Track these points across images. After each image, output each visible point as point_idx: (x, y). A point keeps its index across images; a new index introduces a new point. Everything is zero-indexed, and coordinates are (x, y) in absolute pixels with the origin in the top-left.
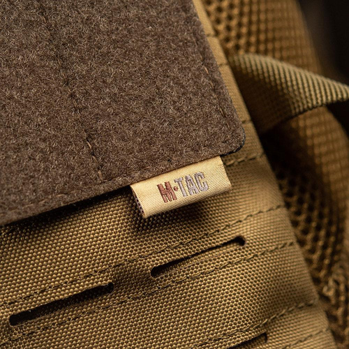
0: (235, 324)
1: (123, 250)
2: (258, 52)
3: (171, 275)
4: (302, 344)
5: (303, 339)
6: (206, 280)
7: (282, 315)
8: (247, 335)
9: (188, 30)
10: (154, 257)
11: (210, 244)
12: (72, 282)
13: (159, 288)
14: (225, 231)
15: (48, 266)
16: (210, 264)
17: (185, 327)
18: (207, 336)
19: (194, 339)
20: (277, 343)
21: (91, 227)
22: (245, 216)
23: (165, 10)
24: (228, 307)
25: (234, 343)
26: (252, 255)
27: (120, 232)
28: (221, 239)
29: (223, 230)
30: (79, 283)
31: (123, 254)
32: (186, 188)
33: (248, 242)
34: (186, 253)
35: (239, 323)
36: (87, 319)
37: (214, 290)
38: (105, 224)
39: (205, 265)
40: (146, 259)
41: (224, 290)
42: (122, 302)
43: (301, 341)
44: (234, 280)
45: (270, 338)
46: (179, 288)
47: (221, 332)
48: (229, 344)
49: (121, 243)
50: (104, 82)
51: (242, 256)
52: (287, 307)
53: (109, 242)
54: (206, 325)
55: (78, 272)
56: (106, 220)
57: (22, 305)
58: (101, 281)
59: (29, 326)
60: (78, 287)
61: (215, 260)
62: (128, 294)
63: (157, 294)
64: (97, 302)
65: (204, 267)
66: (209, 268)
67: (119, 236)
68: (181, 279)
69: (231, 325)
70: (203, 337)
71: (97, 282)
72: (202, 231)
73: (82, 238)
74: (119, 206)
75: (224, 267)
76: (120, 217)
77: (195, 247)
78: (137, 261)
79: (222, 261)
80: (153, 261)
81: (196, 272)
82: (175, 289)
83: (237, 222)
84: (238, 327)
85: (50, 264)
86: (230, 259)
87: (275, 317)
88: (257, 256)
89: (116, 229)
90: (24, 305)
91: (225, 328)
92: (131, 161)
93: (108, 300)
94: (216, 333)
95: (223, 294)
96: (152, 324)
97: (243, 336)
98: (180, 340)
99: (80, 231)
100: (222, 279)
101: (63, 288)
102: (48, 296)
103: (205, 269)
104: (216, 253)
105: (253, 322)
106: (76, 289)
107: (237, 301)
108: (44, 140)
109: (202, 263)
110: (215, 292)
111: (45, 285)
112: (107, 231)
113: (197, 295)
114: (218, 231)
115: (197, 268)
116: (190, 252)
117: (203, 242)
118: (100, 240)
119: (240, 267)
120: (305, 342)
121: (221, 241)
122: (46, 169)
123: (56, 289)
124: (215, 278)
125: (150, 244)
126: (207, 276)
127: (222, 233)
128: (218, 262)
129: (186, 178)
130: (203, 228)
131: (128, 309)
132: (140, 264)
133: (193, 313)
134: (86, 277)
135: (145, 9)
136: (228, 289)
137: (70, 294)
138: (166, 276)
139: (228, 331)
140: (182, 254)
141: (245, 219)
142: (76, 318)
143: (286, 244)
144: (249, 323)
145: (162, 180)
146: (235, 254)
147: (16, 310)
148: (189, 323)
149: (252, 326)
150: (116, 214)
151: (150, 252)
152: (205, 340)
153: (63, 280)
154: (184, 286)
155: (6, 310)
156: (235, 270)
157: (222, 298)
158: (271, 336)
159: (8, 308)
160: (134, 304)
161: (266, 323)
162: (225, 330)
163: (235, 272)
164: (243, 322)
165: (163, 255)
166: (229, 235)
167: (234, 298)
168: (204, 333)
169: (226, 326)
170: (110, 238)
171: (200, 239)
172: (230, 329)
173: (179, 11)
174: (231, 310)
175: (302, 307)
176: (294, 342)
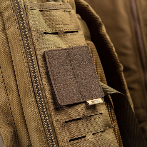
2: (101, 82)
33: (103, 114)
34: (94, 114)
36: (77, 123)
52: (108, 127)
55: (77, 115)
59: (68, 124)
62: (84, 120)
64: (79, 121)
70: (96, 129)
71: (80, 117)
74: (84, 104)
78: (86, 114)
80: (89, 115)
92: (87, 97)
102: (72, 118)
104: (98, 115)
125: (89, 111)
138: (91, 118)
143: (108, 116)
145: (92, 100)
147: (66, 120)
153: (74, 116)
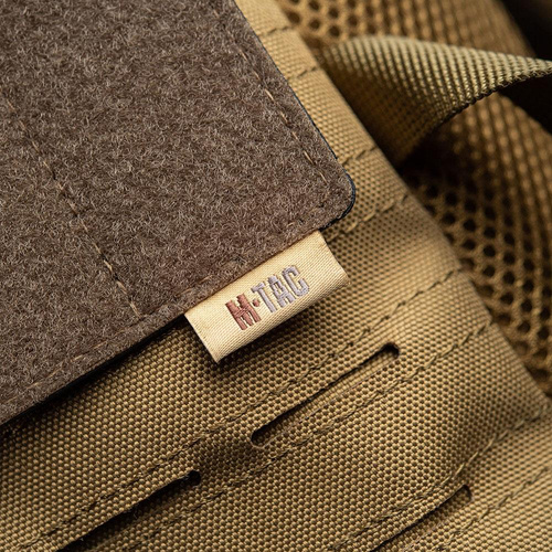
0: (407, 489)
1: (199, 416)
3: (286, 436)
4: (532, 487)
5: (534, 479)
6: (344, 430)
7: (490, 450)
8: (430, 501)
9: (227, 38)
10: (251, 416)
11: (341, 369)
12: (131, 483)
13: (273, 460)
14: (364, 340)
15: (91, 466)
16: (346, 403)
17: (328, 510)
18: (366, 517)
19: (347, 527)
20: (488, 497)
21: (141, 393)
22: (393, 307)
23: (182, 17)
24: (389, 465)
25: (411, 519)
26: (414, 370)
27: (187, 389)
28: (358, 355)
29: (360, 340)
30: (143, 483)
31: (199, 423)
32: (273, 298)
33: (403, 350)
34: (303, 395)
35: (413, 485)
36: (172, 532)
37: (362, 442)
38: (161, 383)
39: (339, 407)
40: (238, 423)
41: (377, 439)
42: (219, 495)
43: (530, 483)
44: (391, 419)
45: (476, 491)
46: (305, 451)
47: (386, 506)
48: (404, 522)
49: (193, 406)
50: (109, 159)
51: (397, 376)
52: (495, 435)
53: (173, 410)
54: (361, 500)
55: (138, 466)
56: (161, 376)
57: (67, 532)
58: (176, 473)
60: (143, 490)
61: (353, 394)
62: (226, 480)
63: (271, 469)
64: (180, 503)
65: (337, 410)
66: (346, 410)
67: (187, 396)
68: (304, 437)
69: (401, 492)
70: (360, 520)
71: (170, 476)
72: (323, 353)
73: (131, 413)
74: (177, 349)
75: (371, 402)
76: (182, 366)
77: (316, 382)
78: (224, 429)
79: (365, 393)
80: (251, 422)
81: (325, 421)
82: (298, 455)
83: (382, 320)
84: (413, 492)
85: (93, 463)
86: (378, 386)
87: (478, 456)
88: (423, 369)
89: (180, 386)
90: (72, 532)
91: (392, 499)
93: (197, 496)
94: (380, 510)
95: (376, 446)
96: (276, 517)
97: (424, 505)
98: (325, 533)
99: (126, 403)
100: (371, 422)
101: (122, 496)
102: (103, 511)
103: (339, 413)
105: (438, 478)
106: (141, 493)
107: (402, 452)
108: (35, 277)
109: (333, 404)
110: (364, 446)
111: (93, 495)
112: (167, 393)
113: (335, 456)
114: (352, 344)
115: (326, 414)
116: (310, 392)
117: (329, 369)
118: (160, 410)
119: (397, 396)
120: (537, 483)
121: (359, 359)
122: (46, 323)
123: (112, 499)
124: (358, 423)
125: (239, 396)
126: (345, 424)
127: (359, 346)
128: (359, 396)
129: (270, 281)
130: (323, 346)
131: (232, 502)
132: (231, 432)
133: (336, 487)
134: (151, 471)
135: (149, 24)
136: (383, 435)
137: (134, 502)
138: (279, 439)
139: (398, 502)
140: (297, 399)
141: (395, 313)
142: (155, 533)
143: (471, 334)
144: (431, 481)
145: (230, 294)
146: (385, 376)
147: (61, 542)
148: (333, 503)
149: (437, 484)
150: (175, 363)
151: (243, 409)
152: (365, 524)
153: (117, 483)
154: (311, 448)
155: (47, 544)
156: (389, 402)
157: (377, 452)
158: (477, 488)
159: (48, 542)
160: (239, 492)
161: (463, 472)
162: (393, 503)
163: (391, 406)
164: (420, 481)
165: (265, 409)
166: (371, 346)
167: (396, 448)
168: (360, 513)
169: (394, 496)
170: (173, 403)
171: (323, 366)
172: (400, 499)
173: (205, 12)
174: (395, 469)
175: (523, 426)
176: (518, 488)
